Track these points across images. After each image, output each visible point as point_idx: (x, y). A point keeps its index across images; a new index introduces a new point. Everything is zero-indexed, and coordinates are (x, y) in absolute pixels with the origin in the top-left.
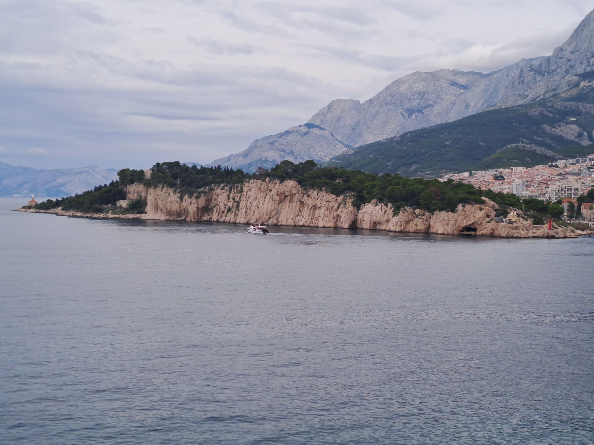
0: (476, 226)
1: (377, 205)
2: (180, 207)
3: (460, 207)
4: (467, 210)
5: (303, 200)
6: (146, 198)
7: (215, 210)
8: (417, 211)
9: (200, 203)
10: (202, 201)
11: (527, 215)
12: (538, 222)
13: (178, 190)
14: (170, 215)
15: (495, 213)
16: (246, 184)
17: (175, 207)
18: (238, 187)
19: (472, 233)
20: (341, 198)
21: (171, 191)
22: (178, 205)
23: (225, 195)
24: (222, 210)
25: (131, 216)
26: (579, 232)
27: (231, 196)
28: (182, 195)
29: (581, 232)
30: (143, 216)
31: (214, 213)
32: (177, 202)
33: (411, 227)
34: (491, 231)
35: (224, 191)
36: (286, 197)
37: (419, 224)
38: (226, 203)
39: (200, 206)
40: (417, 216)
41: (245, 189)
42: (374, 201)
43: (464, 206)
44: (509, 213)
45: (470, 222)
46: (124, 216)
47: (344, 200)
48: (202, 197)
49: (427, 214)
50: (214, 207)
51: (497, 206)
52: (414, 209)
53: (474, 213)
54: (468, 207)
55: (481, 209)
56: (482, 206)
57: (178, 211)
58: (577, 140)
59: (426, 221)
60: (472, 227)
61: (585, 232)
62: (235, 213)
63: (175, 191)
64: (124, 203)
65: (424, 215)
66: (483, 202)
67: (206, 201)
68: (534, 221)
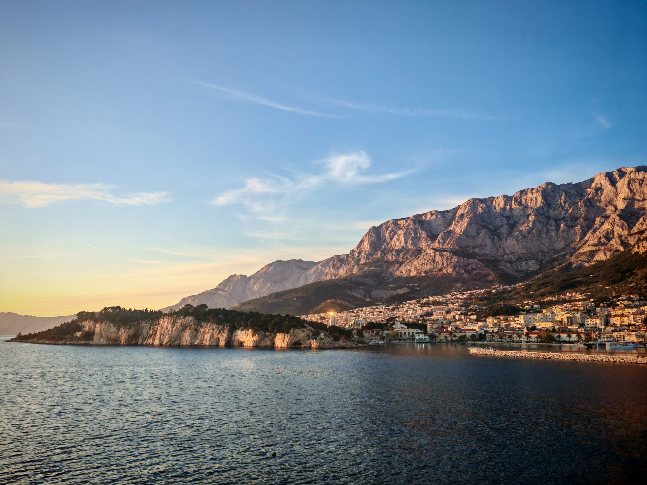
0: (301, 342)
1: (243, 330)
2: (117, 335)
3: (292, 331)
4: (296, 332)
5: (197, 329)
6: (94, 330)
7: (141, 336)
8: (267, 334)
9: (130, 333)
10: (132, 331)
11: (330, 335)
12: (336, 339)
13: (117, 324)
14: (110, 341)
15: (312, 334)
16: (162, 320)
17: (113, 336)
18: (156, 321)
19: (299, 346)
20: (221, 327)
21: (112, 325)
22: (115, 334)
23: (148, 327)
24: (145, 336)
25: (83, 342)
26: (360, 345)
27: (152, 327)
28: (119, 327)
29: (362, 345)
30: (91, 342)
31: (140, 338)
32: (115, 332)
33: (263, 344)
34: (310, 345)
35: (147, 324)
36: (187, 327)
37: (268, 342)
38: (148, 332)
39: (131, 334)
40: (267, 337)
41: (161, 322)
42: (241, 328)
43: (294, 330)
44: (320, 334)
45: (298, 340)
46: (77, 342)
47: (223, 328)
48: (133, 328)
49: (273, 335)
50: (140, 335)
51: (313, 330)
52: (265, 332)
53: (300, 334)
54: (297, 330)
55: (304, 332)
56: (305, 330)
57: (116, 338)
58: (364, 298)
59: (272, 339)
60: (299, 342)
61: (364, 345)
62: (154, 338)
63: (114, 325)
64: (79, 334)
65: (270, 336)
66: (306, 327)
67: (135, 331)
68: (334, 338)
